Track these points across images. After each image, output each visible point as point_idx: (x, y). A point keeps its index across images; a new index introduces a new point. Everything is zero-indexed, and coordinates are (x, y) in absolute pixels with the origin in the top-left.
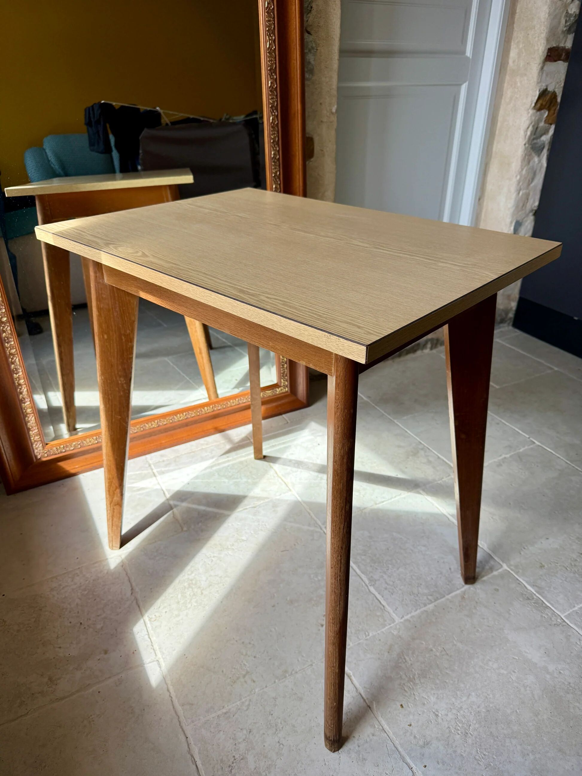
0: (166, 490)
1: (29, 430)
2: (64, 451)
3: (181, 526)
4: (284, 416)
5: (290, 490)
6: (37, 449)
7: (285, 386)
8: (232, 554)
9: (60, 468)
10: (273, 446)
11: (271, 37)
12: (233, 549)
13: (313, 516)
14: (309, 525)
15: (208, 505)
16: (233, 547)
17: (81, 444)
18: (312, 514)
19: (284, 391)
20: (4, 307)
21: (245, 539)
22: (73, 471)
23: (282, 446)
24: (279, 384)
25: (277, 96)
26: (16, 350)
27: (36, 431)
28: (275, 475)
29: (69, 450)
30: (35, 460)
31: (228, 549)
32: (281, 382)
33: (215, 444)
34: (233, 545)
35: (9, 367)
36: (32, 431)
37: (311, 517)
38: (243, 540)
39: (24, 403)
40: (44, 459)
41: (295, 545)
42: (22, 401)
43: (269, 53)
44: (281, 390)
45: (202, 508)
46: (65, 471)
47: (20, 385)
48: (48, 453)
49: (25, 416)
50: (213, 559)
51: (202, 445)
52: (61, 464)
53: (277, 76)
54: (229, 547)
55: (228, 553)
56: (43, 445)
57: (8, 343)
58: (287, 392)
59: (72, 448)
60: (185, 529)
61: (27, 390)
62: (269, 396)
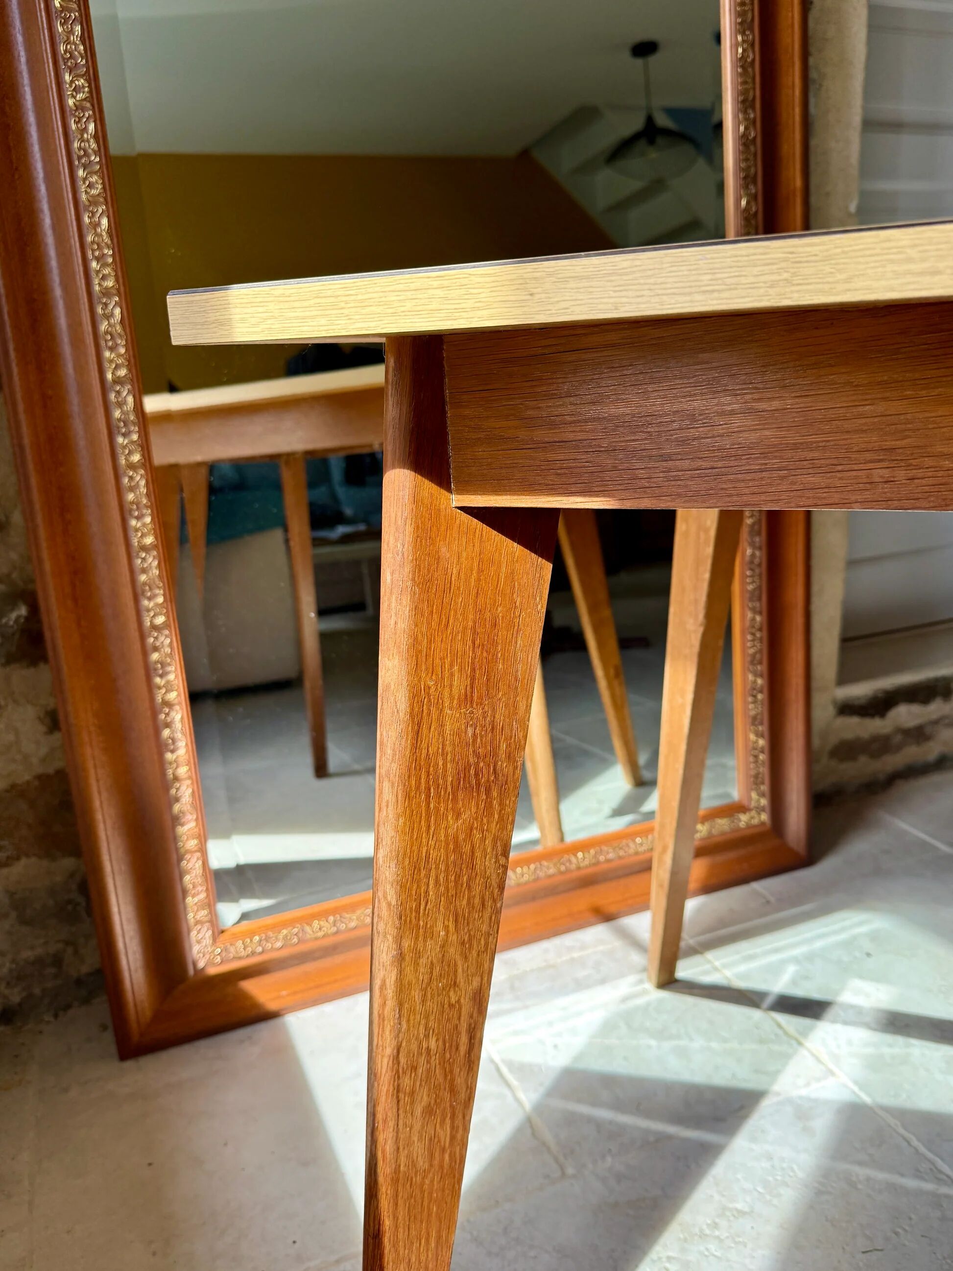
0: (503, 1061)
1: (185, 892)
2: (260, 949)
3: (556, 1160)
4: (756, 886)
5: (832, 1073)
6: (199, 942)
7: (762, 809)
8: (718, 1254)
9: (245, 996)
10: (751, 958)
11: (747, 36)
12: (718, 1238)
13: (922, 1149)
14: (918, 1174)
15: (618, 1106)
16: (717, 1233)
17: (300, 935)
18: (915, 1142)
19: (755, 821)
20: (162, 592)
21: (746, 1209)
22: (272, 1006)
23: (774, 958)
24: (745, 803)
25: (755, 155)
26: (179, 695)
27: (203, 896)
28: (780, 1032)
29: (273, 949)
30: (191, 972)
31: (703, 1236)
32: (750, 798)
33: (601, 948)
34: (715, 1226)
35: (157, 732)
36: (193, 896)
37: (916, 1150)
38: (742, 1213)
39: (182, 825)
40: (212, 971)
41: (896, 1233)
42: (176, 820)
43: (742, 67)
44: (752, 818)
45: (604, 1114)
46: (255, 1005)
47: (176, 779)
48: (224, 954)
49: (180, 859)
50: (668, 1265)
51: (570, 949)
52: (249, 986)
53: (756, 114)
54: (707, 1232)
55: (707, 1249)
56: (213, 932)
57: (161, 676)
58: (763, 824)
59: (279, 944)
60: (570, 1171)
61: (193, 792)
62: (723, 834)
